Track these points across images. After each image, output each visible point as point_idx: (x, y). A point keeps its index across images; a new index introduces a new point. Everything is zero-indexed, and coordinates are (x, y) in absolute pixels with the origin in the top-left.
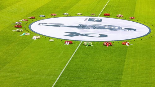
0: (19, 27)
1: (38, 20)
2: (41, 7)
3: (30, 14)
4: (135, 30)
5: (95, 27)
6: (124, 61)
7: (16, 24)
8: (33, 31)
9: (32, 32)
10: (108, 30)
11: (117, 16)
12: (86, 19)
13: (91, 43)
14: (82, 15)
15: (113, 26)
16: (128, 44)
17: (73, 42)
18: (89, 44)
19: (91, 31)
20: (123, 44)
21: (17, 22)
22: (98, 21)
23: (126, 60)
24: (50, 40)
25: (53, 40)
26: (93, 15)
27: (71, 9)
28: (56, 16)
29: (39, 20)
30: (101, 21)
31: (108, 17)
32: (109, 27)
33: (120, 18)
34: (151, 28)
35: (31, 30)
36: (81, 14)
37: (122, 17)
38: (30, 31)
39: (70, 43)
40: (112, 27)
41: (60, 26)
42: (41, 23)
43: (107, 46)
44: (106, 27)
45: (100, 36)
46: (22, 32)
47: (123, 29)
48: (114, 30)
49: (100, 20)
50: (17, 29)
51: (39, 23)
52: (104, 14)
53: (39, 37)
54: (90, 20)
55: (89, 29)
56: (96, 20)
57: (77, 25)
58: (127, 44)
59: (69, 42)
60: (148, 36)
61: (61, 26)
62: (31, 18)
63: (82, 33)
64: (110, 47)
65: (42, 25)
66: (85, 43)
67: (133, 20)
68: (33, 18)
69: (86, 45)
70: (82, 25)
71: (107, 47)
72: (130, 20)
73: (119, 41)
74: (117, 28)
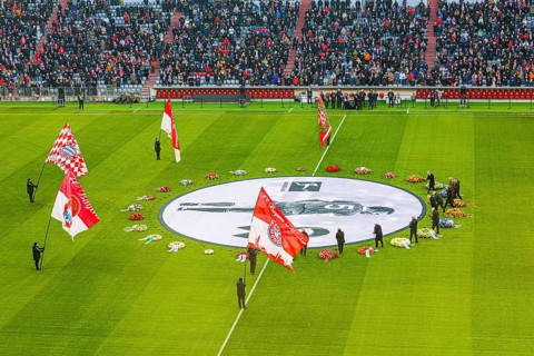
0: (137, 218)
1: (178, 194)
3: (159, 177)
4: (390, 211)
5: (302, 209)
6: (358, 297)
7: (131, 210)
8: (169, 229)
9: (166, 231)
10: (332, 215)
11: (356, 173)
12: (286, 184)
14: (276, 174)
15: (343, 202)
16: (371, 252)
19: (295, 220)
20: (359, 253)
21: (132, 206)
22: (311, 189)
23: (362, 293)
25: (212, 251)
26: (304, 172)
27: (253, 154)
28: (217, 181)
30: (317, 189)
31: (336, 174)
32: (334, 206)
33: (363, 177)
35: (164, 224)
36: (274, 170)
37: (369, 173)
38: (161, 228)
40: (342, 206)
41: (225, 210)
42: (184, 204)
43: (325, 259)
44: (328, 207)
45: (312, 232)
46: (144, 233)
47: (365, 209)
48: (345, 213)
49: (316, 185)
50: (135, 226)
51: (181, 205)
52: (326, 166)
53: (182, 245)
54: (295, 187)
56: (307, 186)
58: (367, 251)
62: (162, 191)
65: (188, 209)
67: (392, 182)
68: (166, 190)
72: (383, 180)
74: (351, 207)
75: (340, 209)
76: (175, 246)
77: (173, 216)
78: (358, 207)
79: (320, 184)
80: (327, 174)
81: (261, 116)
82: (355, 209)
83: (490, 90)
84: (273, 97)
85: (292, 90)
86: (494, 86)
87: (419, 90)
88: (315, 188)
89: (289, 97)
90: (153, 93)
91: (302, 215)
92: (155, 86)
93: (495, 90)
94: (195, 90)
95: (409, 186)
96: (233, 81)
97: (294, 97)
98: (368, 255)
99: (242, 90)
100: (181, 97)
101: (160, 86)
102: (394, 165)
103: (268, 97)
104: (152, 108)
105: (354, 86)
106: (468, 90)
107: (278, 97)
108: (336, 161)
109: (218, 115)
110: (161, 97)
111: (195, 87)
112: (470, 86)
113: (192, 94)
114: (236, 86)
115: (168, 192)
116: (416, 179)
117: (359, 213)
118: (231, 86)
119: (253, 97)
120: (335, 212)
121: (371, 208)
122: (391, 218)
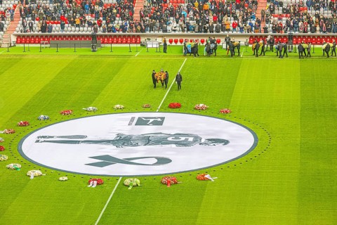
1: (35, 128)
2: (40, 93)
3: (18, 113)
4: (226, 142)
5: (147, 140)
6: (196, 217)
8: (27, 159)
9: (25, 161)
10: (174, 146)
11: (195, 109)
12: (133, 120)
13: (138, 181)
14: (124, 110)
15: (184, 135)
17: (104, 179)
18: (135, 184)
19: (140, 150)
20: (198, 179)
22: (156, 123)
23: (200, 214)
24: (61, 179)
25: (66, 178)
26: (148, 108)
27: (103, 92)
28: (71, 117)
29: (37, 130)
30: (160, 123)
31: (178, 109)
32: (176, 138)
33: (202, 112)
34: (259, 136)
35: (23, 155)
36: (122, 106)
37: (206, 108)
38: (20, 158)
39: (98, 184)
40: (183, 139)
41: (78, 142)
42: (41, 137)
43: (167, 184)
44: (170, 139)
45: (156, 161)
46: (5, 163)
47: (203, 141)
48: (185, 144)
49: (159, 120)
51: (38, 137)
52: (169, 103)
54: (141, 122)
55: (137, 145)
56: (151, 120)
57: (113, 137)
59: (95, 182)
60: (249, 156)
61: (82, 142)
62: (21, 125)
63: (121, 157)
64: (175, 186)
65: (44, 141)
66: (127, 181)
67: (227, 117)
68: (25, 124)
69: (129, 186)
70: (123, 137)
71: (169, 187)
72: (220, 116)
73: (191, 173)
74: (191, 139)
75: (182, 141)
76: (33, 173)
77: (32, 147)
78: (197, 139)
79: (163, 119)
80: (170, 110)
81: (110, 60)
82: (195, 141)
83: (314, 37)
84: (122, 43)
85: (139, 36)
86: (318, 33)
87: (251, 36)
88: (159, 122)
89: (136, 43)
90: (14, 39)
91: (148, 147)
92: (15, 33)
93: (319, 37)
94: (46, 36)
96: (85, 29)
97: (140, 42)
99: (94, 37)
100: (39, 43)
101: (19, 33)
102: (229, 101)
103: (117, 43)
104: (13, 52)
105: (194, 33)
106: (295, 36)
107: (126, 43)
108: (176, 100)
109: (72, 58)
110: (21, 43)
111: (47, 33)
112: (297, 33)
113: (49, 40)
114: (88, 33)
115: (26, 126)
117: (198, 145)
118: (84, 33)
119: (103, 43)
120: (176, 143)
121: (209, 140)
122: (226, 148)
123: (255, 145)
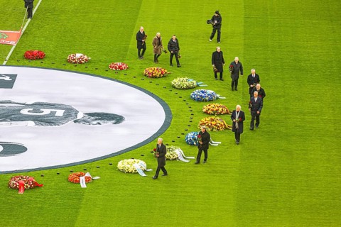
4: (118, 119)
10: (31, 123)
11: (69, 61)
15: (48, 105)
16: (88, 180)
20: (72, 181)
31: (38, 62)
32: (34, 110)
33: (79, 67)
34: (173, 110)
37: (87, 61)
40: (46, 112)
43: (19, 189)
44: (25, 112)
47: (80, 116)
48: (50, 121)
49: (7, 78)
58: (82, 179)
64: (30, 193)
67: (121, 77)
71: (21, 192)
72: (109, 74)
73: (59, 171)
74: (60, 113)
75: (44, 116)
78: (70, 113)
79: (14, 77)
80: (26, 62)
82: (66, 116)
88: (7, 83)
95: (146, 83)
98: (83, 185)
102: (126, 50)
108: (35, 46)
116: (158, 73)
117: (71, 123)
120: (35, 119)
121: (90, 115)
122: (118, 130)
123: (166, 125)
